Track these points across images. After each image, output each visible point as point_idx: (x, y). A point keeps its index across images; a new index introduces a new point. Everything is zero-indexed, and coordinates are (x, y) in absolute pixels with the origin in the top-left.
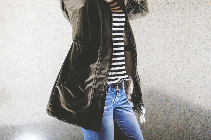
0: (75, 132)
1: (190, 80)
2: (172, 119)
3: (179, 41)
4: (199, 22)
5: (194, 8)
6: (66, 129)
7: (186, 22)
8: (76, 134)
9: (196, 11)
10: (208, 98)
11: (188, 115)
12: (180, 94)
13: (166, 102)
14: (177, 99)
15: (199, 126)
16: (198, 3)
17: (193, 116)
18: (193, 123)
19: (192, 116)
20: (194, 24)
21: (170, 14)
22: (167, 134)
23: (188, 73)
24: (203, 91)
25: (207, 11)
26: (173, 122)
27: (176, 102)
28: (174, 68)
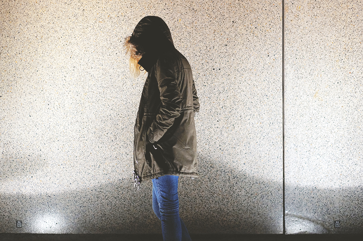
0: (116, 200)
1: (235, 146)
2: (217, 186)
3: (224, 107)
4: (244, 89)
5: (239, 75)
6: (107, 197)
7: (231, 88)
8: (117, 202)
9: (241, 77)
10: (253, 164)
11: (233, 181)
12: (225, 161)
13: (211, 169)
14: (222, 165)
15: (243, 193)
16: (243, 70)
17: (238, 183)
18: (238, 190)
19: (236, 183)
20: (239, 91)
21: (216, 80)
22: (211, 202)
23: (233, 139)
24: (247, 157)
25: (252, 77)
26: (218, 190)
27: (221, 168)
28: (219, 133)
